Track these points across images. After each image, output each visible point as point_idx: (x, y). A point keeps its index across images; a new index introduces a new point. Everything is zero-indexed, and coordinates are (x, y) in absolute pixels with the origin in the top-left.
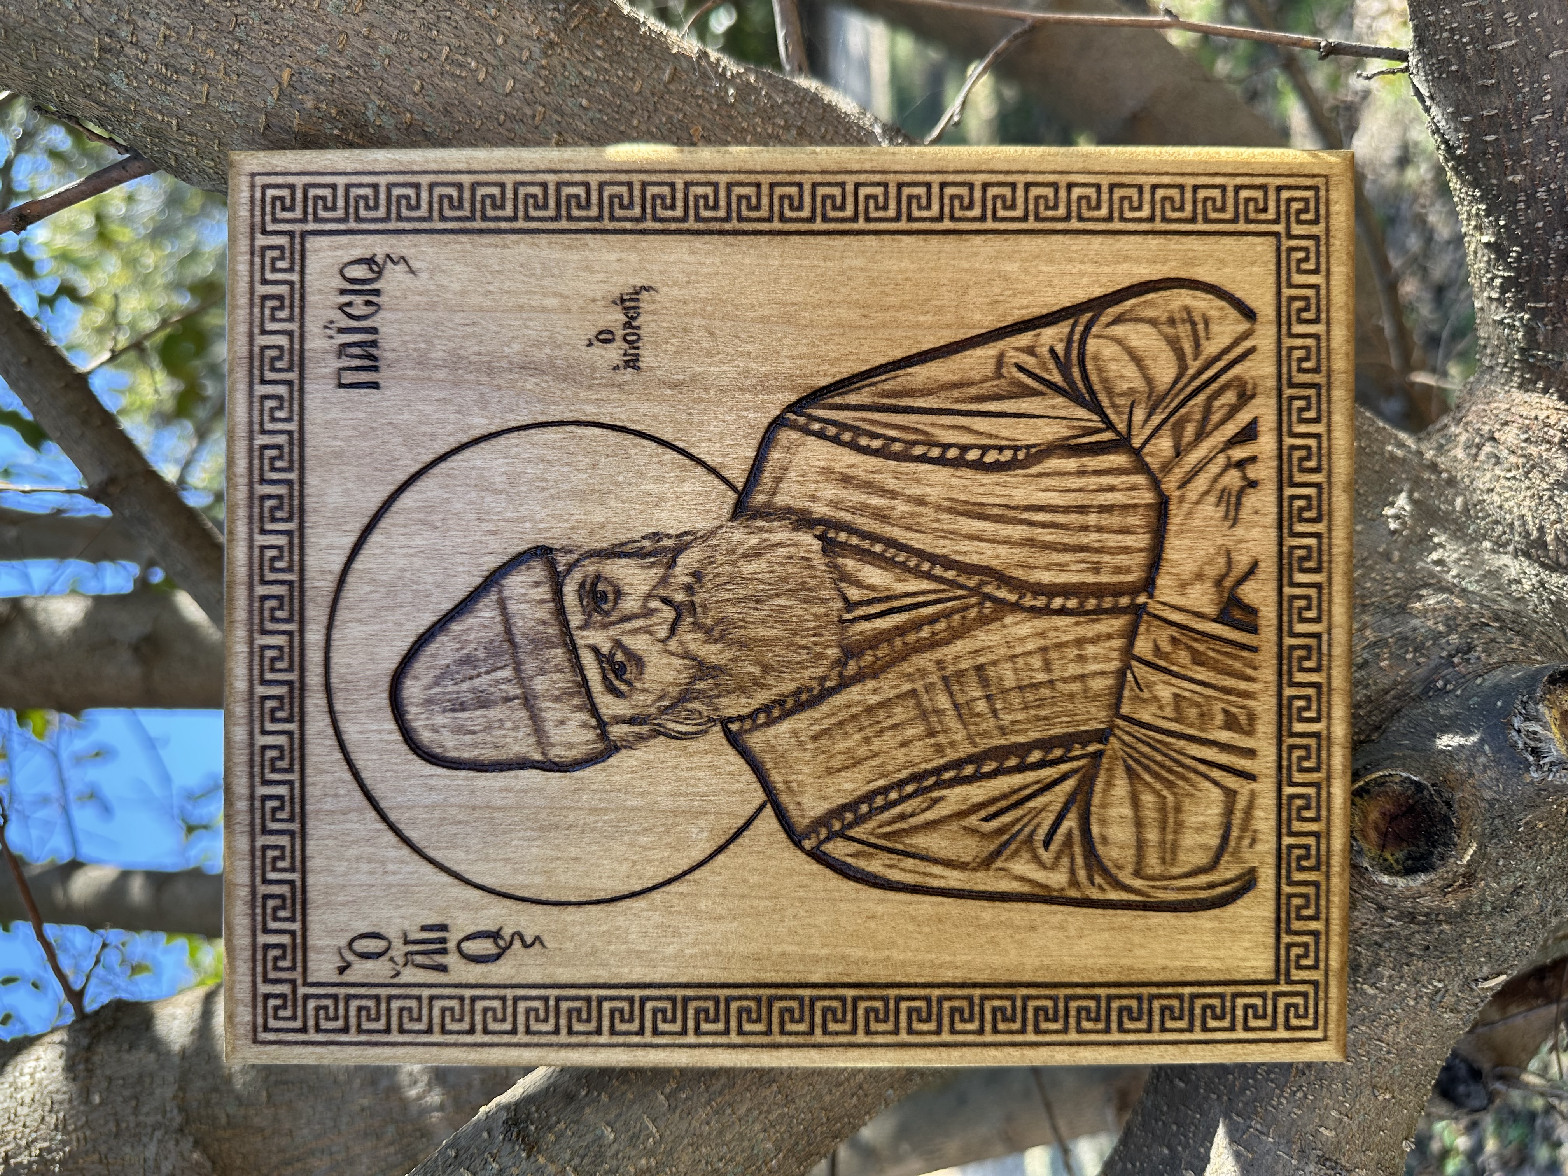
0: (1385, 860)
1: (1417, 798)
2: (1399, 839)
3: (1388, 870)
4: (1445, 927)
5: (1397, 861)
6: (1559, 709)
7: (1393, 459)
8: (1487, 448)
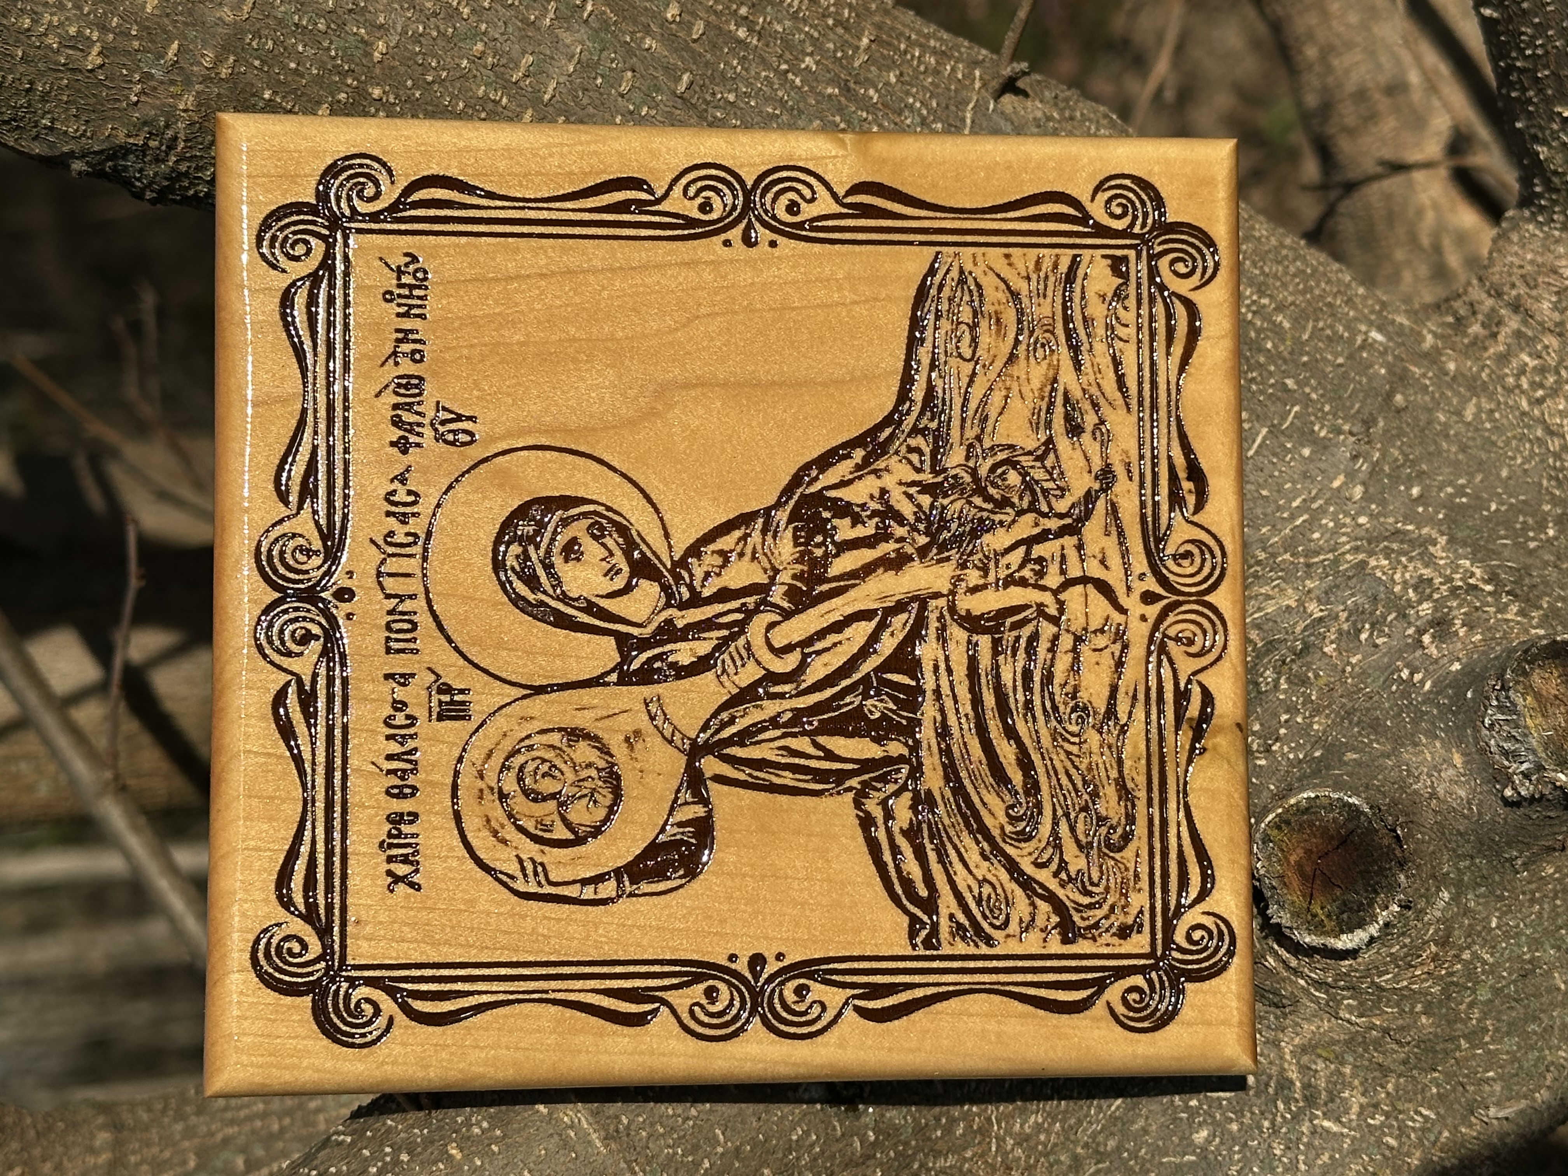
0: (1315, 916)
1: (1351, 826)
2: (1328, 884)
3: (1318, 928)
5: (1329, 916)
6: (1538, 696)
7: (1367, 345)
8: (1513, 323)
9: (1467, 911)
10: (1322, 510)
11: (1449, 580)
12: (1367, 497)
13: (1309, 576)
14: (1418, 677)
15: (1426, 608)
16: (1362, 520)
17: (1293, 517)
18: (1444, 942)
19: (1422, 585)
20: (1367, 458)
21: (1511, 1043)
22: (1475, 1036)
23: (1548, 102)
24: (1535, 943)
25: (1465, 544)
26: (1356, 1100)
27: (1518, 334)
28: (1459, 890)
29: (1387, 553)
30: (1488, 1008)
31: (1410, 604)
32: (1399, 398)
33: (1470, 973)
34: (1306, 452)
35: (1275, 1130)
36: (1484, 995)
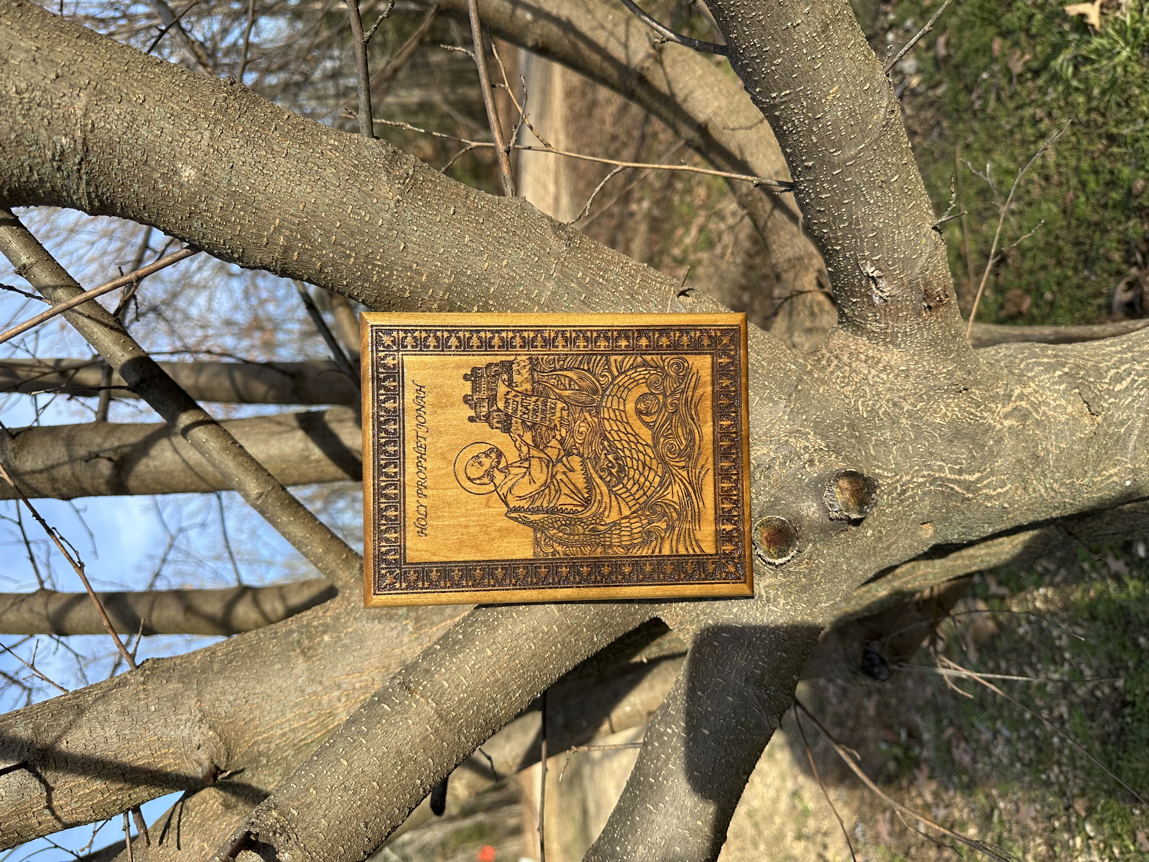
1: (782, 527)
2: (775, 543)
5: (775, 553)
6: (840, 488)
7: (790, 370)
8: (835, 362)
9: (817, 549)
10: (775, 423)
11: (814, 446)
12: (789, 419)
13: (771, 444)
14: (803, 478)
15: (807, 456)
16: (787, 426)
17: (766, 425)
18: (810, 559)
19: (805, 448)
20: (789, 407)
21: (829, 585)
22: (818, 584)
23: (848, 296)
24: (837, 557)
25: (819, 434)
26: (782, 601)
27: (837, 365)
28: (815, 543)
29: (795, 437)
30: (823, 576)
31: (802, 454)
32: (799, 387)
33: (817, 566)
34: (771, 405)
35: (757, 609)
36: (821, 572)
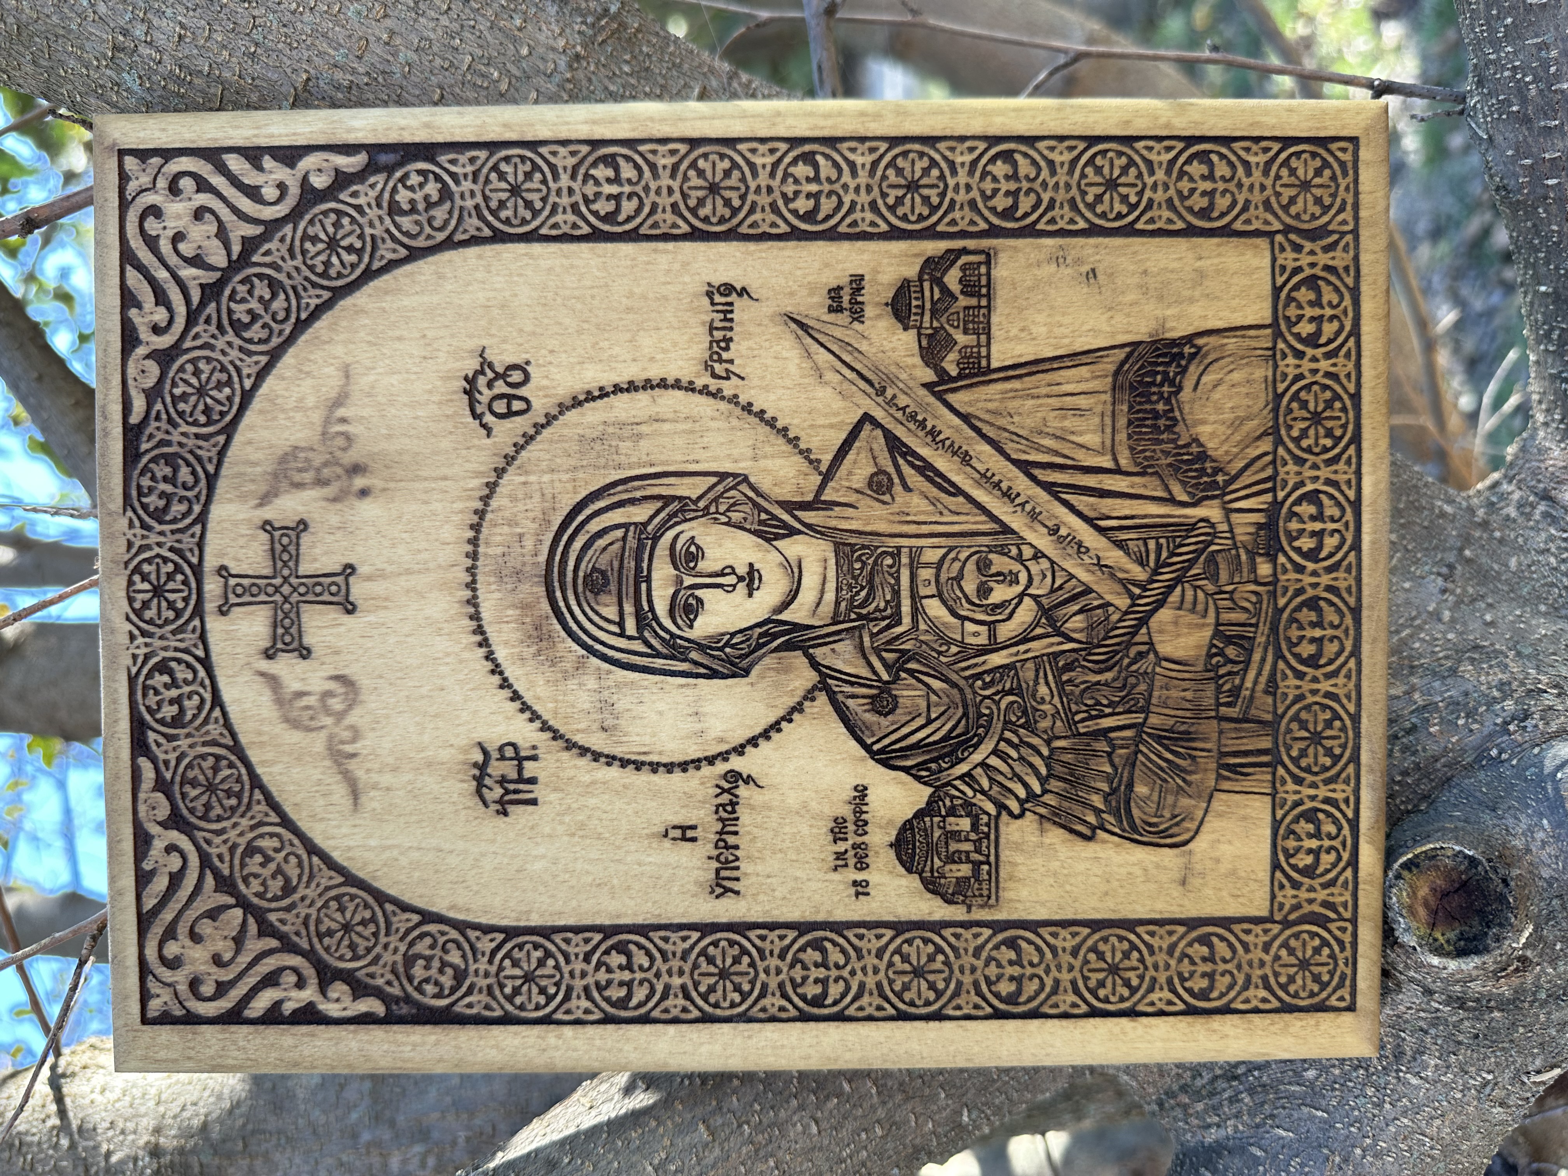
0: (1436, 940)
3: (1438, 951)
4: (1496, 1014)
7: (1443, 515)
8: (1542, 507)
10: (1420, 628)
11: (1523, 684)
12: (1453, 620)
13: (1412, 674)
14: (1504, 756)
15: (1509, 705)
16: (1450, 636)
17: (1397, 632)
19: (1501, 686)
20: (1453, 592)
25: (1528, 657)
27: (1546, 515)
29: (1472, 660)
31: (1495, 700)
32: (1467, 553)
34: (1407, 585)
